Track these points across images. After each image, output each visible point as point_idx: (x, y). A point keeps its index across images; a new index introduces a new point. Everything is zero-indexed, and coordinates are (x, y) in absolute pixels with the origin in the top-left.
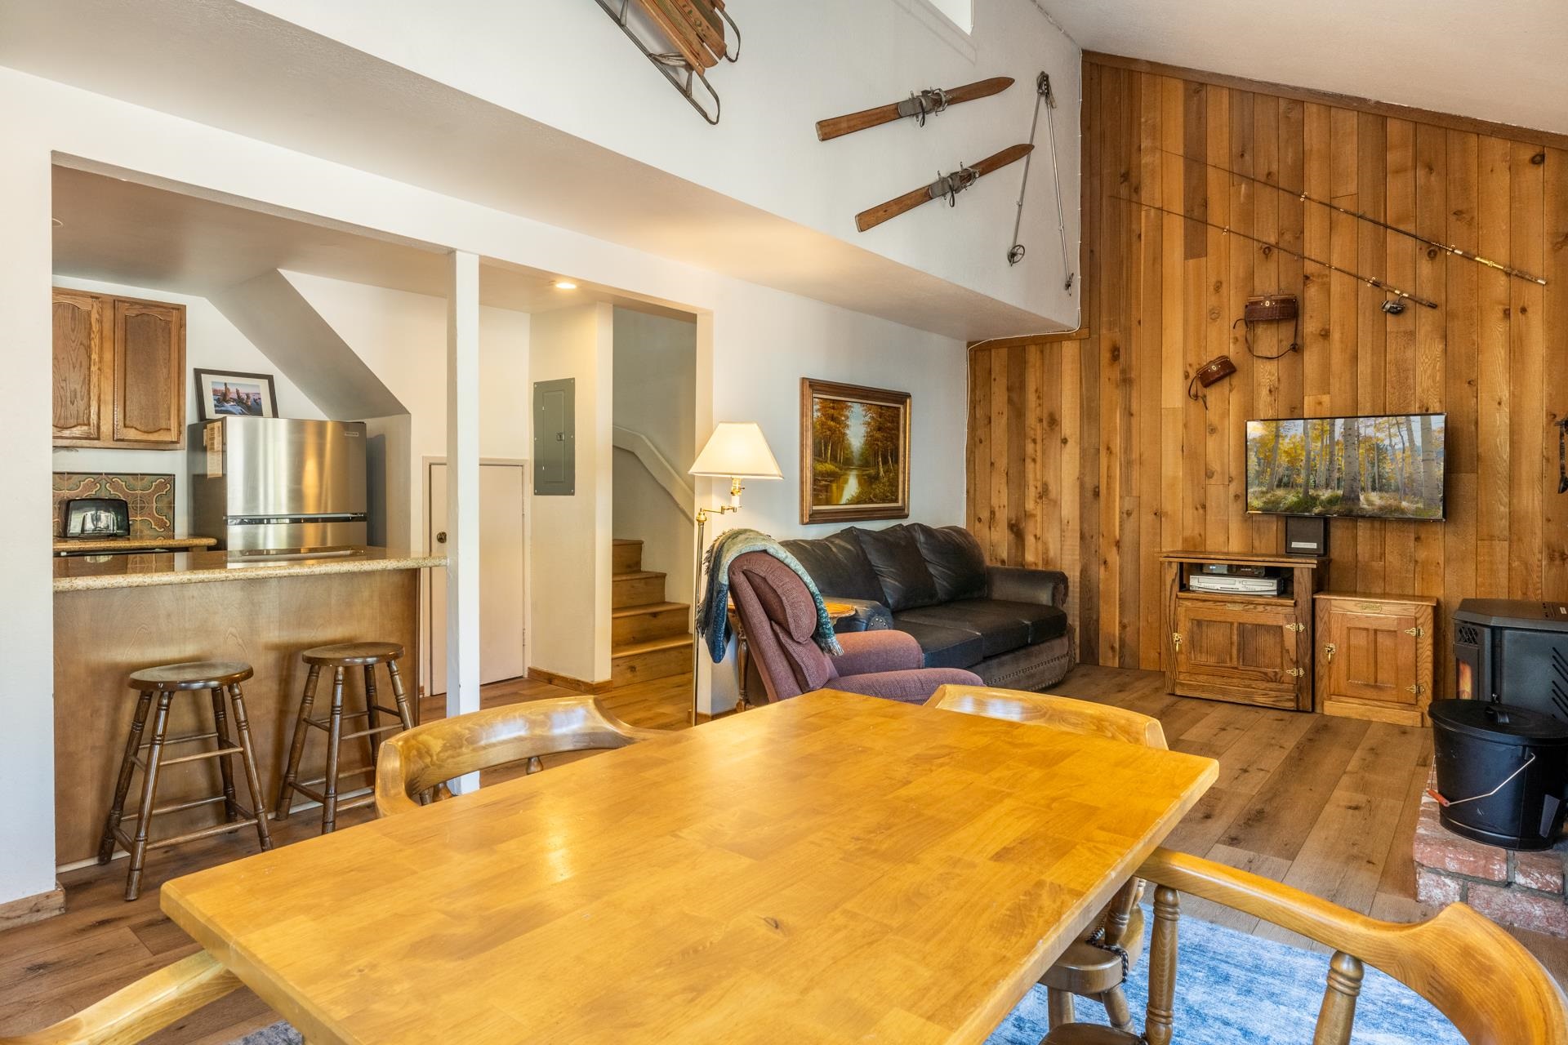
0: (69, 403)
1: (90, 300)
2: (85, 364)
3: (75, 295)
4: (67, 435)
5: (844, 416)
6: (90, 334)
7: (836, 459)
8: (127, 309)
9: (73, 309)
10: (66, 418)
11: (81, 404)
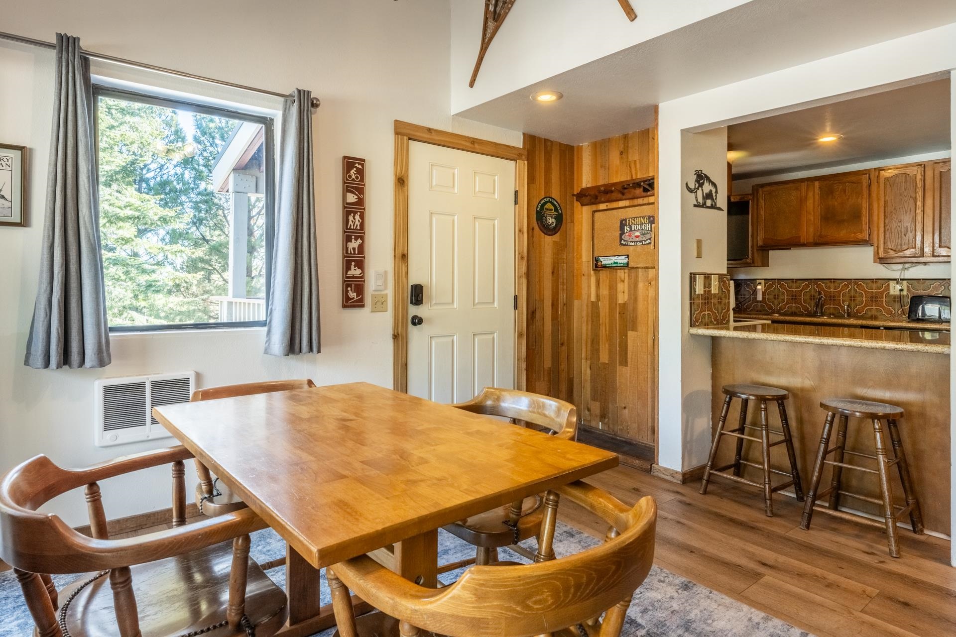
0: (903, 235)
1: (916, 168)
2: (913, 209)
3: (906, 167)
4: (901, 256)
6: (916, 189)
8: (941, 167)
9: (906, 177)
10: (901, 245)
11: (910, 235)
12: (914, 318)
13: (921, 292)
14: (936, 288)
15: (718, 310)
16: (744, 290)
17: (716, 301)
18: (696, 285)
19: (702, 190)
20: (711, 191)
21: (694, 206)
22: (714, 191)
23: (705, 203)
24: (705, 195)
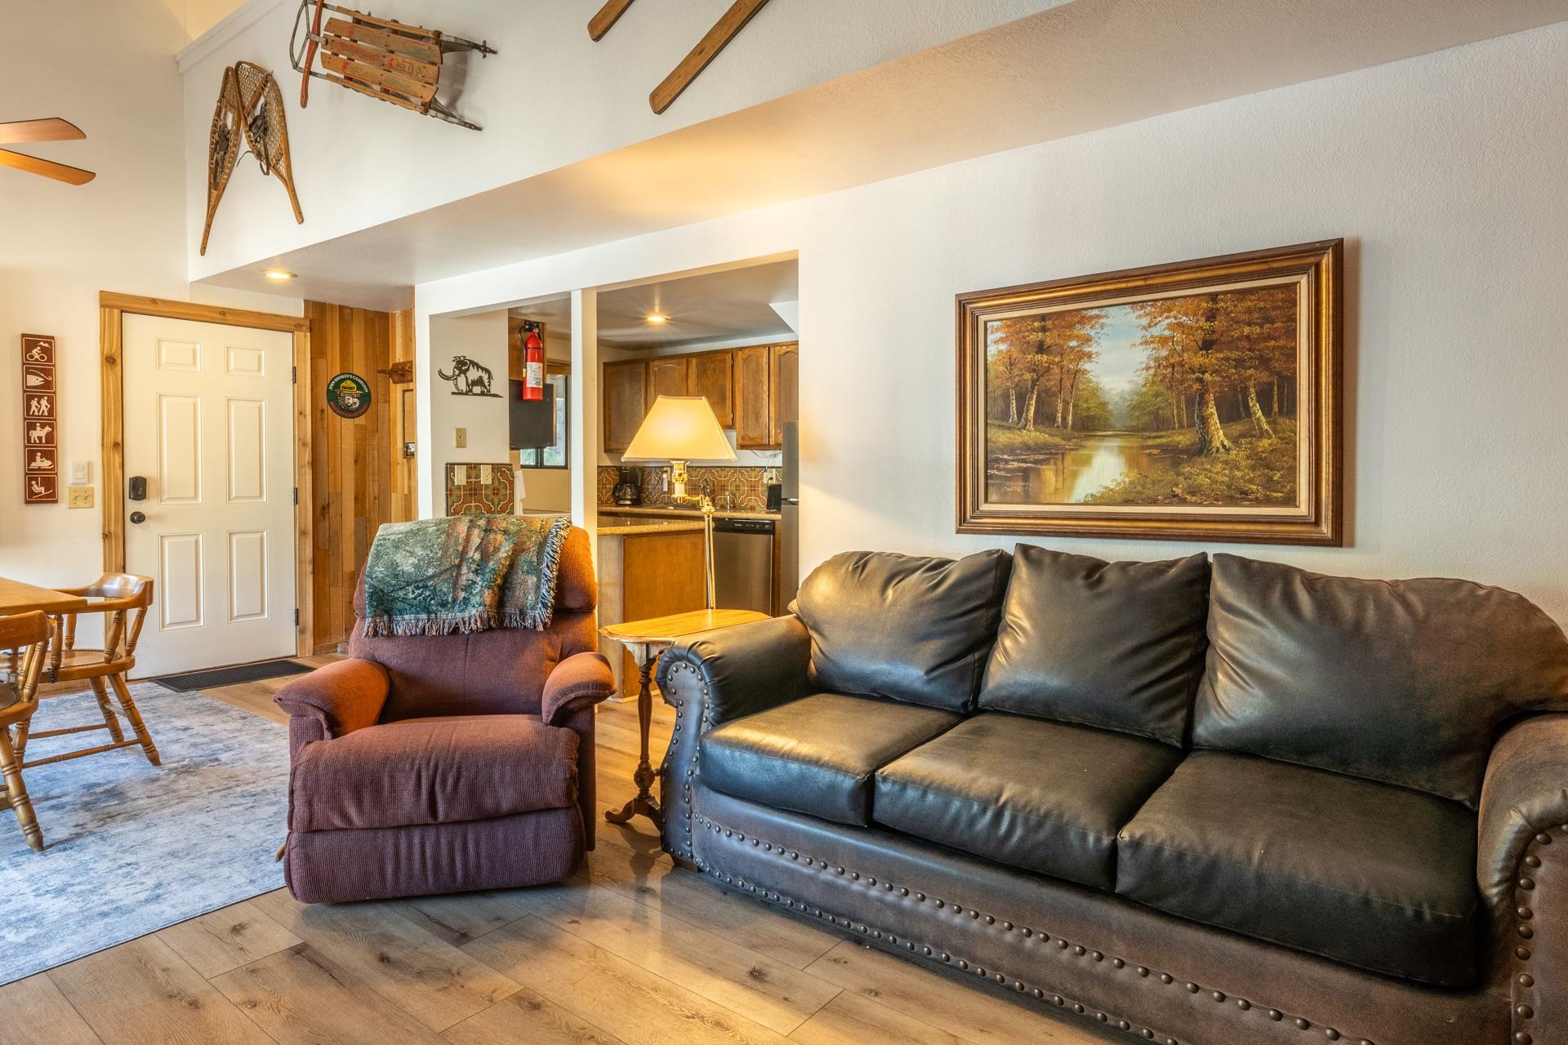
5: (1078, 338)
7: (1053, 419)
15: (492, 501)
16: (654, 479)
17: (490, 492)
18: (454, 476)
19: (466, 377)
20: (481, 377)
21: (453, 393)
22: (485, 377)
23: (471, 390)
24: (470, 381)
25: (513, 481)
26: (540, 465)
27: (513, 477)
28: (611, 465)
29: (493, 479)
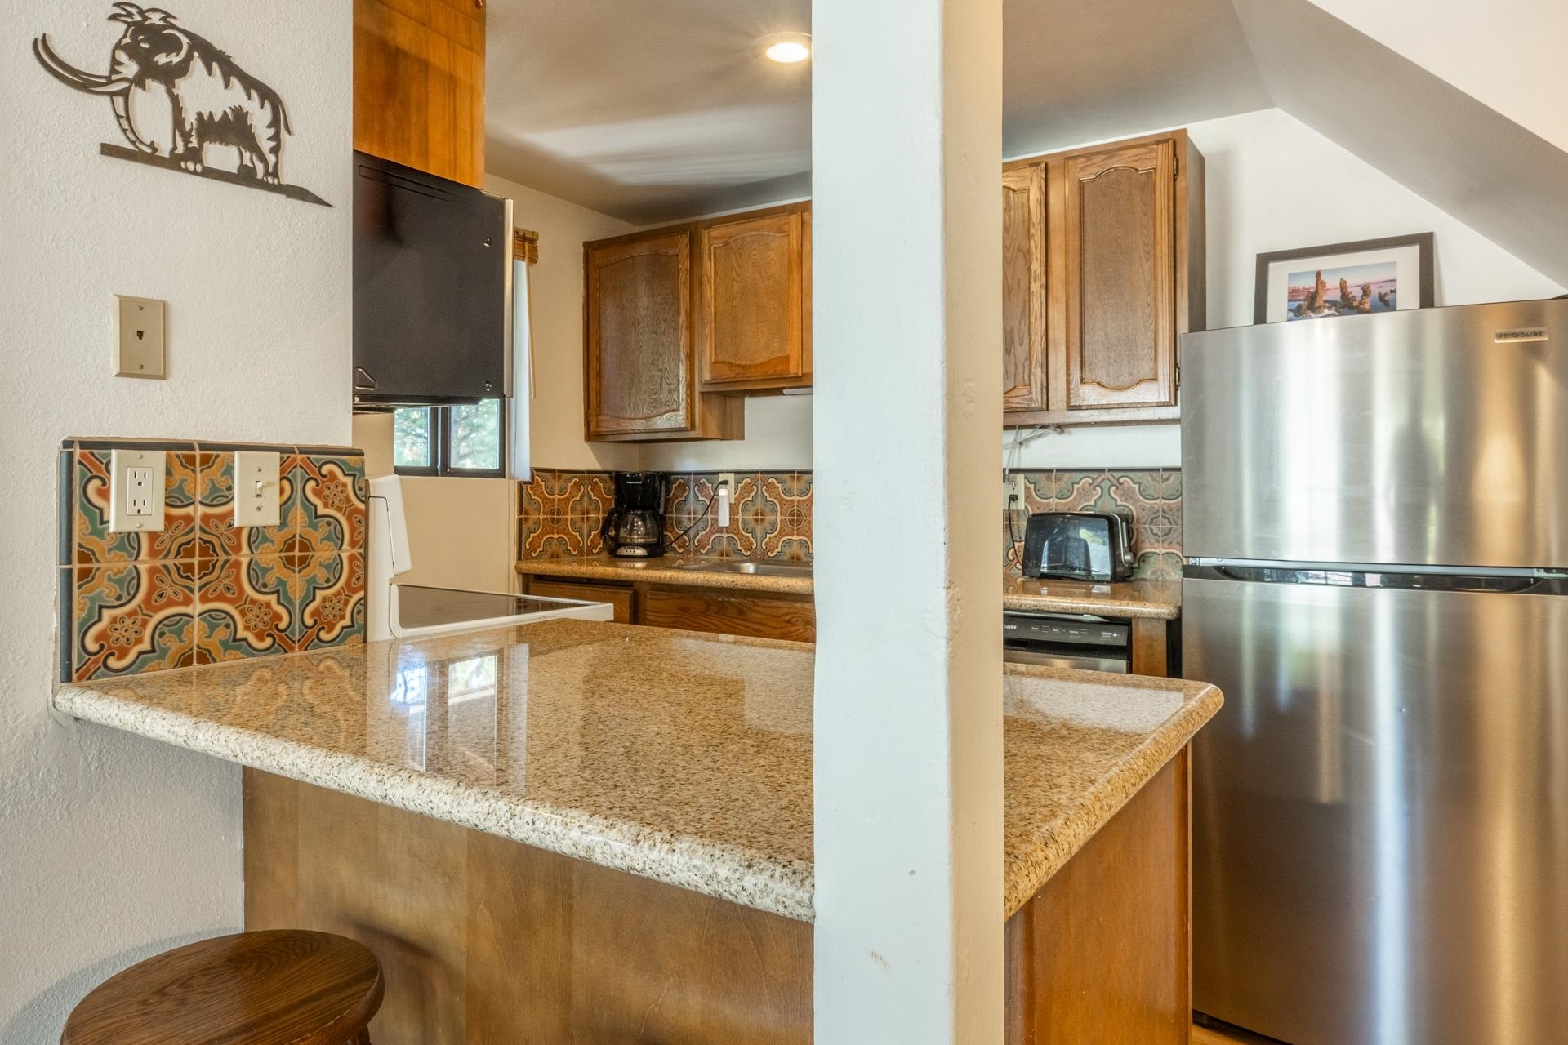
1: (1028, 172)
2: (1024, 283)
6: (1029, 231)
8: (1082, 169)
9: (1007, 195)
11: (1020, 352)
12: (1035, 572)
13: (1054, 504)
14: (1085, 494)
15: (281, 592)
16: (694, 500)
17: (270, 556)
18: (104, 494)
19: (175, 100)
20: (240, 115)
21: (108, 150)
22: (260, 118)
23: (194, 155)
24: (190, 119)
25: (366, 514)
26: (440, 466)
27: (366, 499)
28: (598, 467)
29: (285, 508)
